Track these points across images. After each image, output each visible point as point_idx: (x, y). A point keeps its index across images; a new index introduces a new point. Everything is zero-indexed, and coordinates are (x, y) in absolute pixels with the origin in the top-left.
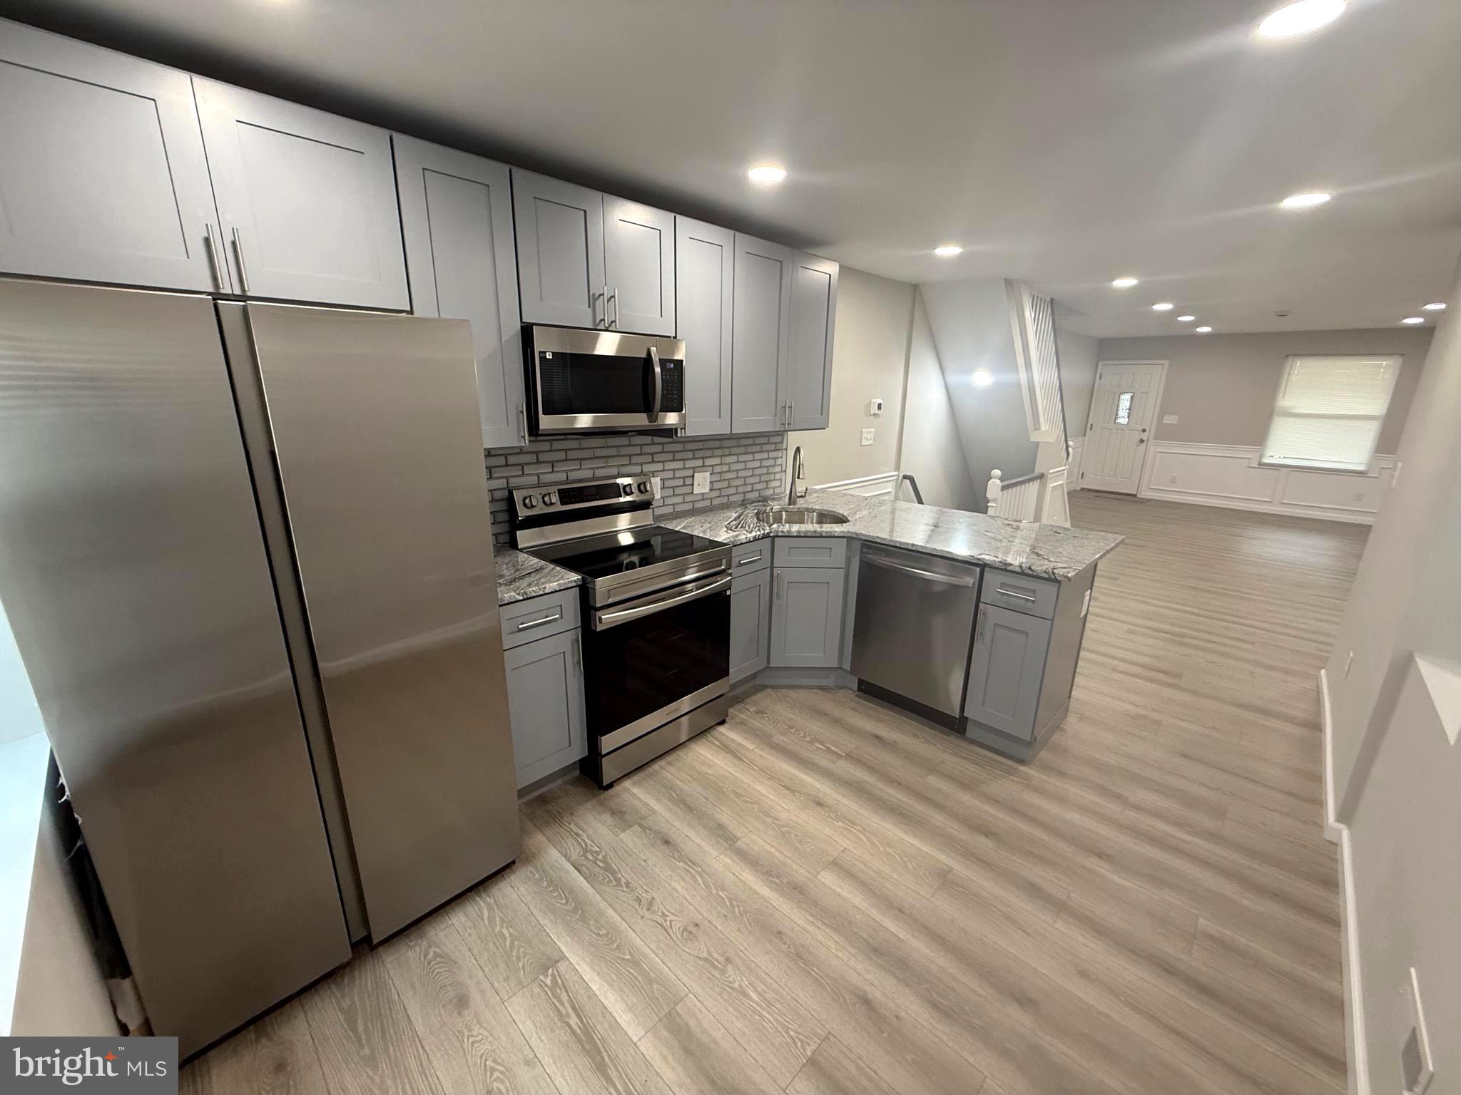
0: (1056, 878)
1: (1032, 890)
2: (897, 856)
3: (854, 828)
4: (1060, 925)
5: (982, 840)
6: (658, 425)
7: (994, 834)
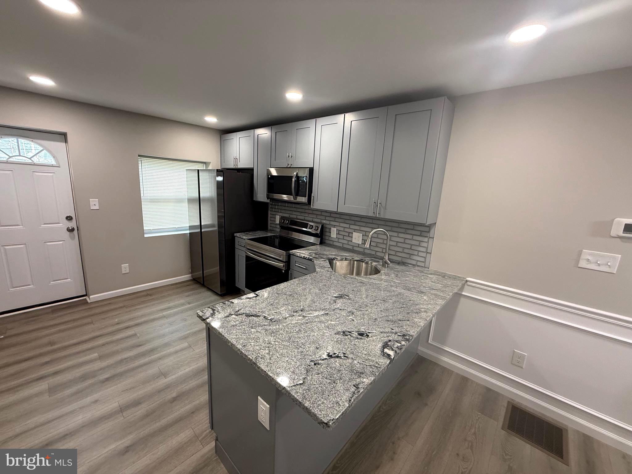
0: (135, 416)
1: (136, 403)
2: (182, 363)
3: (204, 354)
4: (116, 405)
5: (174, 395)
6: (297, 201)
7: (173, 401)
